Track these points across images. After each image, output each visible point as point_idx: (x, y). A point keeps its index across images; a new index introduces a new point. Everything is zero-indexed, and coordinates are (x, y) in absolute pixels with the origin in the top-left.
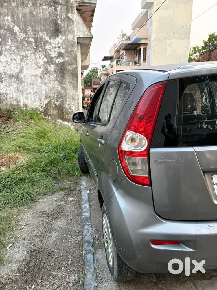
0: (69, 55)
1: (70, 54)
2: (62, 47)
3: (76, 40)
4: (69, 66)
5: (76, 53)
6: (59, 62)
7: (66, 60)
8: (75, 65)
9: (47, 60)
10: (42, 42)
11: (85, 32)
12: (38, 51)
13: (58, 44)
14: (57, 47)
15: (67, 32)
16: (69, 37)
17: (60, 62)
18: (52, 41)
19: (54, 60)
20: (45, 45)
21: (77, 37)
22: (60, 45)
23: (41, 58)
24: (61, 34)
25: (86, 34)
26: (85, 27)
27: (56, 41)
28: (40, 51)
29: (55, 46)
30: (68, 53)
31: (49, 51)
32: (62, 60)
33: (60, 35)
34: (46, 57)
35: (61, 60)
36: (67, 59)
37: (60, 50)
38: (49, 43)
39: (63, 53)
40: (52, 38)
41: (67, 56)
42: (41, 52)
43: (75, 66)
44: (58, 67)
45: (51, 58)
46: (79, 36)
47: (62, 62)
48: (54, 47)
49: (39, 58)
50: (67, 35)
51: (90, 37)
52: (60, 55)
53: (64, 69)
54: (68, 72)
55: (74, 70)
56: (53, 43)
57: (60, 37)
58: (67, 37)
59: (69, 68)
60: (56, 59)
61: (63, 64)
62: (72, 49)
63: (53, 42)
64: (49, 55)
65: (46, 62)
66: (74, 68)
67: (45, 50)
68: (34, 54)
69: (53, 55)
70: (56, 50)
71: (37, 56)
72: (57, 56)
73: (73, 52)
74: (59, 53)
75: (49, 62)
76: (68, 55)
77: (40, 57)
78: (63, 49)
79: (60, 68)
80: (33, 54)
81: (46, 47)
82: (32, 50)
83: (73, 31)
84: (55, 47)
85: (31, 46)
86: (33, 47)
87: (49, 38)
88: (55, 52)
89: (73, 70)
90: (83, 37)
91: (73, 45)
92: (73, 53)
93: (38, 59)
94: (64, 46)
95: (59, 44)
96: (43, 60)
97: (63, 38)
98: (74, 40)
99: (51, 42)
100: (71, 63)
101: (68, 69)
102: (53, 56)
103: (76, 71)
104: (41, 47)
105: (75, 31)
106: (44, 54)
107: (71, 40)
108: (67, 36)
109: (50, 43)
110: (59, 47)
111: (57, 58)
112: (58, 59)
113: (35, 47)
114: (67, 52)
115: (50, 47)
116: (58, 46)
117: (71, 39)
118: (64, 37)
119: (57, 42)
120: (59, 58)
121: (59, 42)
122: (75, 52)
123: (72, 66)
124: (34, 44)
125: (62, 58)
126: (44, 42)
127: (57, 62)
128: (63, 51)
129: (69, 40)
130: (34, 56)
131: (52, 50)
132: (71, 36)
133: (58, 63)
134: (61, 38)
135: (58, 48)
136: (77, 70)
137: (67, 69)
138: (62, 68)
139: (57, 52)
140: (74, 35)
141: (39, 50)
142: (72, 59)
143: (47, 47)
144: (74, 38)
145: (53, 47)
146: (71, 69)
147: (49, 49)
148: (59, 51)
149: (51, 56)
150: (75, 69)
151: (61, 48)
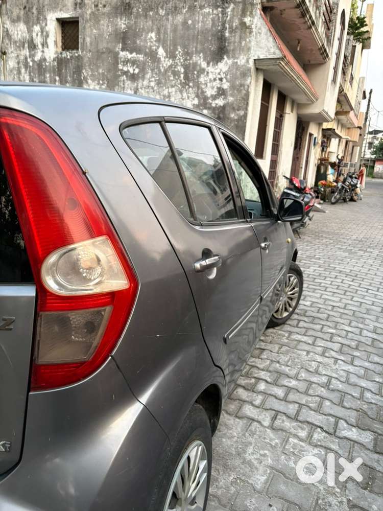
0: (236, 92)
1: (238, 90)
2: (226, 78)
3: (251, 64)
4: (232, 113)
5: (248, 89)
6: (217, 104)
7: (230, 101)
8: (243, 110)
9: (199, 103)
10: (196, 72)
11: (271, 47)
12: (187, 87)
13: (219, 74)
14: (217, 79)
15: (238, 52)
16: (241, 61)
17: (219, 105)
18: (210, 69)
19: (210, 101)
20: (198, 76)
21: (255, 60)
22: (223, 76)
23: (190, 98)
24: (227, 56)
25: (272, 51)
26: (271, 39)
27: (216, 69)
28: (190, 87)
29: (215, 76)
30: (234, 89)
31: (203, 87)
32: (223, 102)
33: (225, 57)
34: (197, 96)
35: (220, 102)
36: (231, 99)
37: (221, 85)
38: (206, 73)
39: (226, 89)
40: (211, 64)
41: (232, 95)
42: (191, 89)
43: (243, 112)
44: (215, 114)
45: (206, 98)
46: (258, 57)
47: (222, 105)
48: (212, 79)
49: (186, 98)
50: (237, 56)
51: (278, 57)
52: (221, 92)
53: (223, 117)
54: (230, 122)
55: (241, 120)
56: (211, 72)
57: (225, 60)
58: (236, 61)
59: (232, 115)
60: (212, 100)
61: (223, 108)
62: (243, 82)
63: (213, 70)
64: (203, 92)
65: (197, 105)
66: (241, 117)
67: (198, 85)
68: (181, 92)
69: (210, 92)
70: (214, 84)
71: (185, 95)
72: (216, 95)
73: (244, 87)
74: (219, 89)
75: (201, 105)
76: (234, 92)
77: (188, 98)
78: (227, 83)
79: (216, 116)
80: (178, 93)
81: (200, 80)
82: (179, 86)
83: (249, 49)
84: (215, 80)
85: (179, 78)
86: (181, 81)
87: (206, 64)
88: (213, 88)
89: (238, 120)
90: (265, 58)
91: (246, 74)
92: (242, 88)
93: (184, 101)
94: (228, 77)
95: (222, 74)
96: (192, 101)
97: (230, 62)
98: (248, 65)
99: (209, 71)
100: (236, 108)
101: (231, 118)
102: (209, 95)
103: (243, 121)
104: (193, 80)
105: (252, 48)
106: (196, 91)
107: (243, 66)
108: (237, 58)
109: (208, 73)
110: (221, 79)
111: (214, 98)
112: (216, 100)
113: (183, 81)
114: (233, 87)
115: (206, 79)
116: (219, 76)
117: (242, 64)
118: (232, 60)
119: (218, 71)
120: (218, 98)
121: (221, 70)
122: (246, 87)
123: (238, 112)
124: (182, 76)
125: (223, 99)
126: (198, 72)
127: (214, 105)
128: (226, 86)
129: (239, 65)
130: (180, 96)
131: (208, 84)
132: (243, 58)
133: (216, 107)
134: (226, 63)
135: (218, 81)
136: (246, 120)
137: (228, 118)
138: (221, 116)
139: (215, 87)
140: (250, 56)
141: (188, 85)
142: (240, 100)
143: (202, 79)
144: (248, 61)
145: (210, 80)
146: (236, 118)
147: (203, 82)
148: (219, 86)
149: (206, 94)
150: (243, 118)
151: (224, 80)
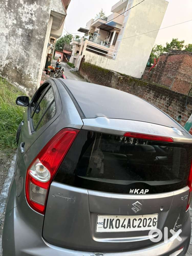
0: (40, 24)
1: (41, 24)
2: (35, 15)
3: (49, 13)
4: (37, 36)
5: (47, 25)
6: (28, 28)
7: (36, 28)
8: (43, 36)
9: (17, 23)
10: (16, 4)
11: (61, 8)
12: (10, 11)
13: (31, 11)
14: (29, 13)
15: (43, 3)
16: (44, 8)
17: (29, 28)
18: (26, 6)
19: (24, 24)
20: (18, 7)
21: (51, 11)
22: (33, 13)
23: (11, 19)
24: (36, 2)
25: (61, 10)
26: (61, 3)
27: (29, 7)
28: (11, 12)
29: (28, 11)
30: (39, 22)
31: (20, 15)
32: (32, 27)
33: (35, 2)
34: (16, 19)
35: (30, 27)
36: (37, 27)
37: (31, 17)
38: (22, 7)
39: (34, 21)
40: (26, 3)
41: (37, 25)
42: (12, 13)
43: (43, 37)
44: (26, 33)
45: (21, 22)
46: (54, 10)
47: (31, 29)
48: (26, 12)
49: (9, 18)
50: (42, 5)
51: (64, 14)
52: (31, 22)
53: (31, 36)
54: (35, 40)
55: (42, 41)
56: (26, 8)
57: (35, 4)
58: (41, 7)
59: (37, 37)
60: (25, 24)
61: (32, 31)
62: (44, 20)
63: (27, 7)
64: (20, 18)
65: (15, 24)
66: (42, 39)
67: (17, 13)
68: (5, 13)
69: (24, 19)
70: (27, 15)
71: (8, 15)
72: (28, 22)
73: (45, 23)
74: (30, 19)
75: (18, 25)
76: (39, 24)
77: (10, 18)
78: (35, 17)
79: (27, 34)
80: (3, 13)
81: (18, 10)
82: (4, 8)
83: (49, 4)
84: (28, 13)
85: (4, 4)
86: (5, 6)
87: (23, 2)
88: (26, 17)
89: (40, 40)
90: (58, 12)
91: (46, 16)
92: (44, 23)
93: (7, 19)
94: (36, 14)
95: (32, 11)
96: (12, 21)
97: (38, 6)
98: (48, 12)
99: (25, 7)
100: (39, 33)
101: (36, 38)
102: (24, 21)
103: (43, 42)
104: (14, 8)
105: (51, 4)
106: (15, 16)
107: (45, 11)
108: (42, 6)
109: (24, 8)
110: (32, 14)
111: (27, 23)
112: (28, 25)
113: (7, 6)
114: (38, 21)
115: (22, 11)
116: (31, 12)
117: (45, 10)
118: (39, 6)
119: (30, 9)
120: (29, 25)
121: (32, 9)
122: (46, 24)
123: (40, 36)
124: (7, 3)
125: (32, 26)
126: (18, 5)
127: (26, 28)
128: (34, 19)
129: (43, 10)
130: (4, 15)
131: (24, 14)
132: (45, 7)
133: (27, 29)
134: (35, 6)
135: (30, 15)
136: (44, 41)
137: (34, 37)
138: (30, 35)
139: (28, 18)
140: (49, 7)
141: (11, 10)
142: (42, 30)
143: (20, 10)
144: (48, 10)
145: (25, 12)
146: (39, 39)
147: (21, 12)
148: (30, 17)
149: (21, 19)
150: (42, 40)
151: (34, 16)
